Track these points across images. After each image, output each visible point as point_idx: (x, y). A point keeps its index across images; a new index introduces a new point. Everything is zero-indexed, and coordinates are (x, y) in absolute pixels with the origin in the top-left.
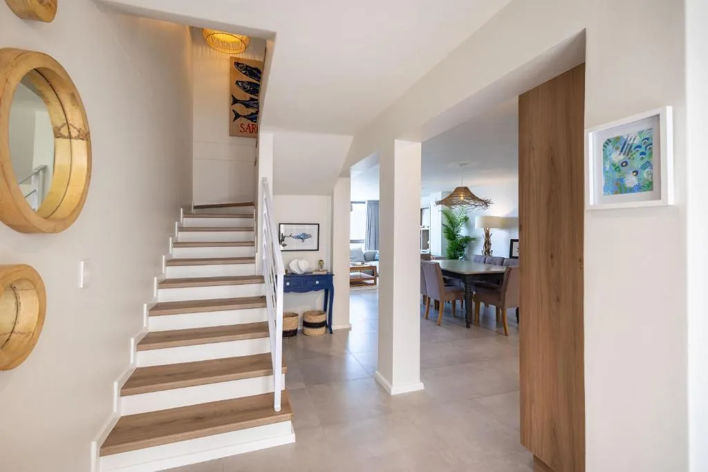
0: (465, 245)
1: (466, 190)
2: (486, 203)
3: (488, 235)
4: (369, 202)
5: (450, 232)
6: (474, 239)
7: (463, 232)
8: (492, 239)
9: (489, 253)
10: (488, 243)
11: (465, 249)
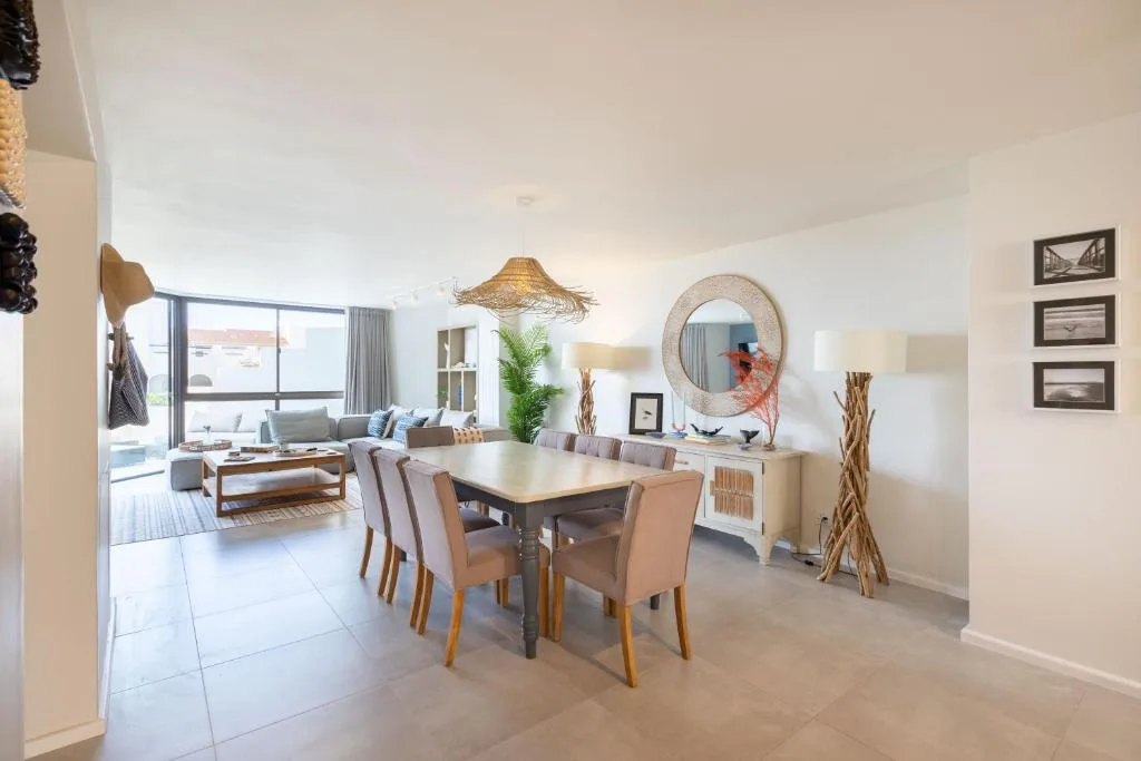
0: (544, 403)
1: (532, 264)
2: (579, 302)
3: (587, 385)
4: (352, 309)
5: (516, 378)
6: (561, 391)
7: (540, 377)
8: (596, 392)
9: (589, 420)
10: (587, 401)
11: (545, 412)
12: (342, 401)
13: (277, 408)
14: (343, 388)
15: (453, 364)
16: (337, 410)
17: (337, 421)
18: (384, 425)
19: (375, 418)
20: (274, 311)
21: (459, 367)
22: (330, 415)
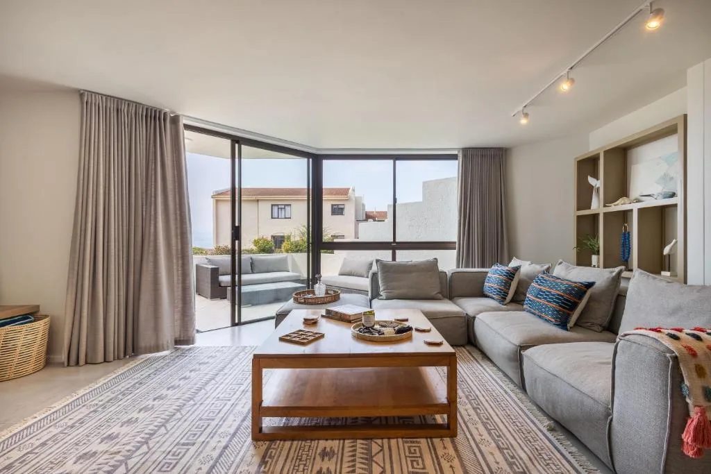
12: (455, 252)
13: (394, 258)
14: (455, 239)
15: (608, 201)
16: (448, 262)
17: (449, 275)
18: (507, 284)
19: (494, 274)
20: (392, 161)
21: (620, 205)
22: (441, 267)
